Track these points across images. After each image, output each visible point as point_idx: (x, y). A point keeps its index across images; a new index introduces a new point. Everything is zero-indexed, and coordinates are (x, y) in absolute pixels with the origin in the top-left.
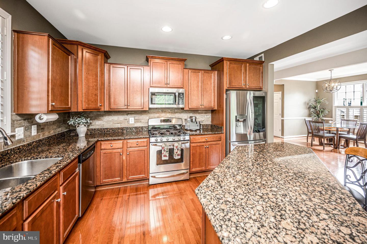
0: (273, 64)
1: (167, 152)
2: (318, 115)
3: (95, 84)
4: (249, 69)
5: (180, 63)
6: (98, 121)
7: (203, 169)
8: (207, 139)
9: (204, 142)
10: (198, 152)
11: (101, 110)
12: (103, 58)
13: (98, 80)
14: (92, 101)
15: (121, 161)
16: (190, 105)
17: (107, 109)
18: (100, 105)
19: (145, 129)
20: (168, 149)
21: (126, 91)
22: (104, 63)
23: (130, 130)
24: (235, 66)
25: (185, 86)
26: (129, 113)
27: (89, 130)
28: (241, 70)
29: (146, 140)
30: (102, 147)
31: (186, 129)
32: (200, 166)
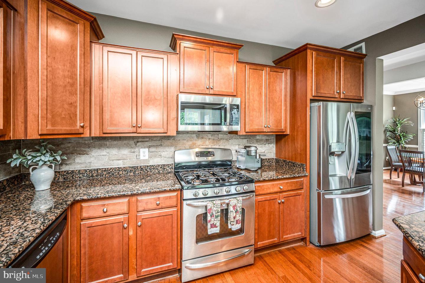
0: (382, 60)
1: (217, 217)
2: (398, 142)
3: (70, 81)
4: (345, 66)
5: (232, 51)
6: (79, 155)
7: (274, 241)
8: (282, 187)
9: (276, 193)
10: (267, 211)
11: (82, 136)
12: (89, 32)
13: (76, 75)
14: (63, 116)
15: (126, 239)
16: (247, 127)
17: (96, 132)
18: (82, 124)
19: (168, 168)
20: (218, 213)
21: (135, 99)
22: (91, 42)
23: (142, 172)
24: (324, 59)
25: (239, 93)
26: (140, 140)
27: (61, 173)
28: (333, 67)
29: (175, 194)
30: (85, 215)
31: (237, 166)
32: (270, 237)
